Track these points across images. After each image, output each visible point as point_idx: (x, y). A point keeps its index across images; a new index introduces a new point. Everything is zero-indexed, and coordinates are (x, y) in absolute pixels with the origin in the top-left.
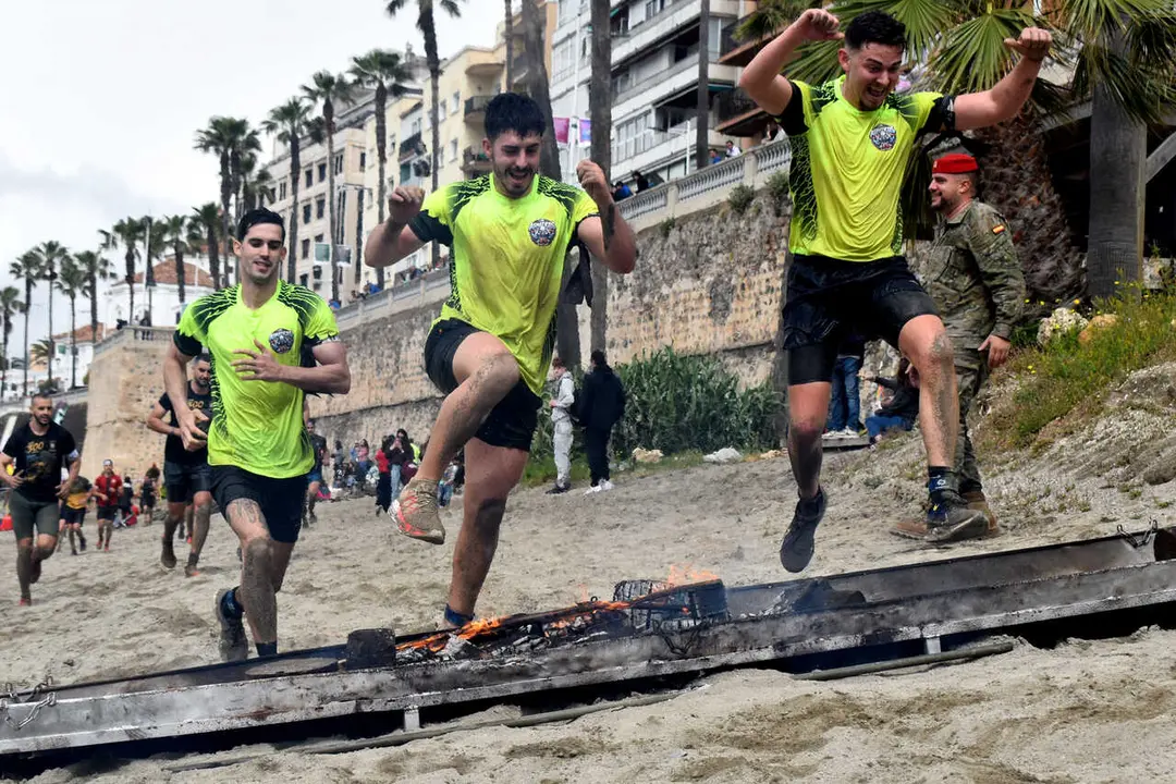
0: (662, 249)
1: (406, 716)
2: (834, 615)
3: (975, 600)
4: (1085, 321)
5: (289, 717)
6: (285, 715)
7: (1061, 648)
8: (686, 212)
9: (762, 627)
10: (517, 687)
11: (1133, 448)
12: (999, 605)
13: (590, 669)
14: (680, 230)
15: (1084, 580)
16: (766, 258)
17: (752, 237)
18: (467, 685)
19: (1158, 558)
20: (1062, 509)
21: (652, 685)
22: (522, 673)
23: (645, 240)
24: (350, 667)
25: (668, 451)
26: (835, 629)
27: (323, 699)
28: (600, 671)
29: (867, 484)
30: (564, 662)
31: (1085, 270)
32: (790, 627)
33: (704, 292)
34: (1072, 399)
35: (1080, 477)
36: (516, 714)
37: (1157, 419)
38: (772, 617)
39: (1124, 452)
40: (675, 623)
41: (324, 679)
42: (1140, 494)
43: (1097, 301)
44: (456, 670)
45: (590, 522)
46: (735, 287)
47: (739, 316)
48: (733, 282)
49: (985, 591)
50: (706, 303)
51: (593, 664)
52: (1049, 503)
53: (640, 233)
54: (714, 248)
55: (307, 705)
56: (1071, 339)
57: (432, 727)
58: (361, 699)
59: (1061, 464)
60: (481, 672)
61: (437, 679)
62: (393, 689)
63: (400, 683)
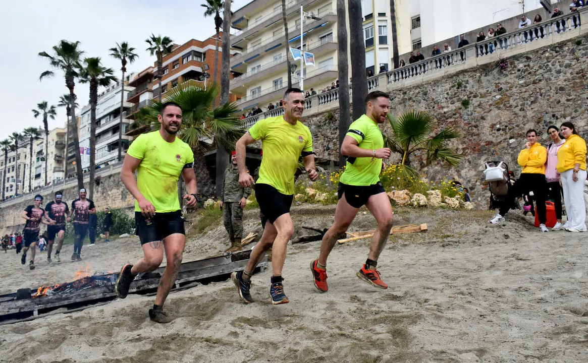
0: (109, 182)
1: (34, 312)
2: (152, 279)
3: (188, 274)
4: (215, 202)
7: (209, 285)
8: (115, 173)
10: (66, 302)
12: (194, 275)
13: (86, 297)
14: (114, 177)
15: (215, 268)
18: (52, 303)
19: (232, 261)
20: (210, 249)
21: (104, 300)
22: (67, 299)
23: (104, 179)
24: (18, 299)
26: (152, 283)
27: (9, 309)
28: (89, 297)
30: (79, 295)
31: (215, 190)
32: (140, 283)
33: (120, 193)
34: (212, 221)
35: (214, 241)
36: (66, 310)
40: (110, 283)
41: (10, 303)
43: (218, 197)
44: (49, 299)
47: (129, 199)
49: (190, 272)
50: (121, 196)
51: (87, 295)
52: (207, 247)
53: (104, 178)
55: (5, 311)
56: (212, 207)
57: (41, 315)
58: (21, 308)
59: (210, 237)
60: (56, 299)
61: (44, 301)
62: (30, 305)
63: (32, 303)
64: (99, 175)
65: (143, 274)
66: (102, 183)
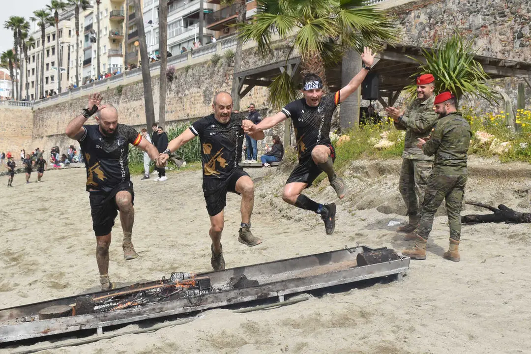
0: (186, 76)
1: (98, 330)
2: (248, 290)
3: (296, 283)
4: (339, 137)
5: (56, 332)
6: (55, 332)
7: (324, 297)
8: (195, 63)
9: (223, 294)
10: (137, 318)
11: (353, 195)
13: (162, 311)
14: (193, 69)
15: (333, 275)
16: (224, 82)
17: (220, 74)
18: (119, 318)
22: (139, 314)
23: (179, 73)
24: (77, 314)
25: (188, 162)
26: (248, 294)
27: (68, 326)
28: (166, 312)
29: (260, 196)
30: (154, 309)
31: (339, 118)
32: (232, 294)
33: (202, 93)
36: (136, 328)
37: (362, 184)
38: (227, 291)
39: (350, 196)
40: (192, 291)
41: (68, 318)
42: (355, 214)
43: (342, 129)
44: (115, 314)
45: (160, 205)
46: (213, 92)
48: (212, 90)
49: (298, 280)
50: (202, 98)
51: (164, 309)
53: (178, 70)
54: (205, 77)
55: (62, 328)
57: (107, 334)
58: (81, 325)
59: (328, 198)
60: (124, 314)
61: (109, 317)
62: (93, 321)
63: (95, 319)
64: (172, 66)
65: (235, 281)
66: (176, 78)
